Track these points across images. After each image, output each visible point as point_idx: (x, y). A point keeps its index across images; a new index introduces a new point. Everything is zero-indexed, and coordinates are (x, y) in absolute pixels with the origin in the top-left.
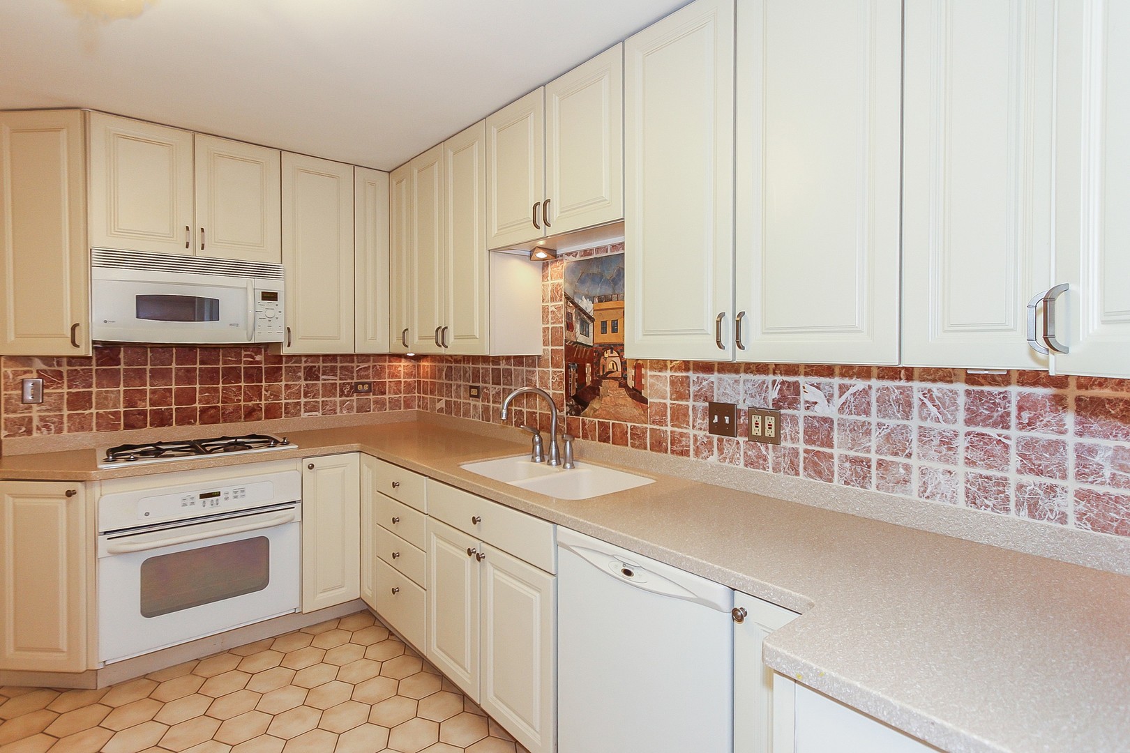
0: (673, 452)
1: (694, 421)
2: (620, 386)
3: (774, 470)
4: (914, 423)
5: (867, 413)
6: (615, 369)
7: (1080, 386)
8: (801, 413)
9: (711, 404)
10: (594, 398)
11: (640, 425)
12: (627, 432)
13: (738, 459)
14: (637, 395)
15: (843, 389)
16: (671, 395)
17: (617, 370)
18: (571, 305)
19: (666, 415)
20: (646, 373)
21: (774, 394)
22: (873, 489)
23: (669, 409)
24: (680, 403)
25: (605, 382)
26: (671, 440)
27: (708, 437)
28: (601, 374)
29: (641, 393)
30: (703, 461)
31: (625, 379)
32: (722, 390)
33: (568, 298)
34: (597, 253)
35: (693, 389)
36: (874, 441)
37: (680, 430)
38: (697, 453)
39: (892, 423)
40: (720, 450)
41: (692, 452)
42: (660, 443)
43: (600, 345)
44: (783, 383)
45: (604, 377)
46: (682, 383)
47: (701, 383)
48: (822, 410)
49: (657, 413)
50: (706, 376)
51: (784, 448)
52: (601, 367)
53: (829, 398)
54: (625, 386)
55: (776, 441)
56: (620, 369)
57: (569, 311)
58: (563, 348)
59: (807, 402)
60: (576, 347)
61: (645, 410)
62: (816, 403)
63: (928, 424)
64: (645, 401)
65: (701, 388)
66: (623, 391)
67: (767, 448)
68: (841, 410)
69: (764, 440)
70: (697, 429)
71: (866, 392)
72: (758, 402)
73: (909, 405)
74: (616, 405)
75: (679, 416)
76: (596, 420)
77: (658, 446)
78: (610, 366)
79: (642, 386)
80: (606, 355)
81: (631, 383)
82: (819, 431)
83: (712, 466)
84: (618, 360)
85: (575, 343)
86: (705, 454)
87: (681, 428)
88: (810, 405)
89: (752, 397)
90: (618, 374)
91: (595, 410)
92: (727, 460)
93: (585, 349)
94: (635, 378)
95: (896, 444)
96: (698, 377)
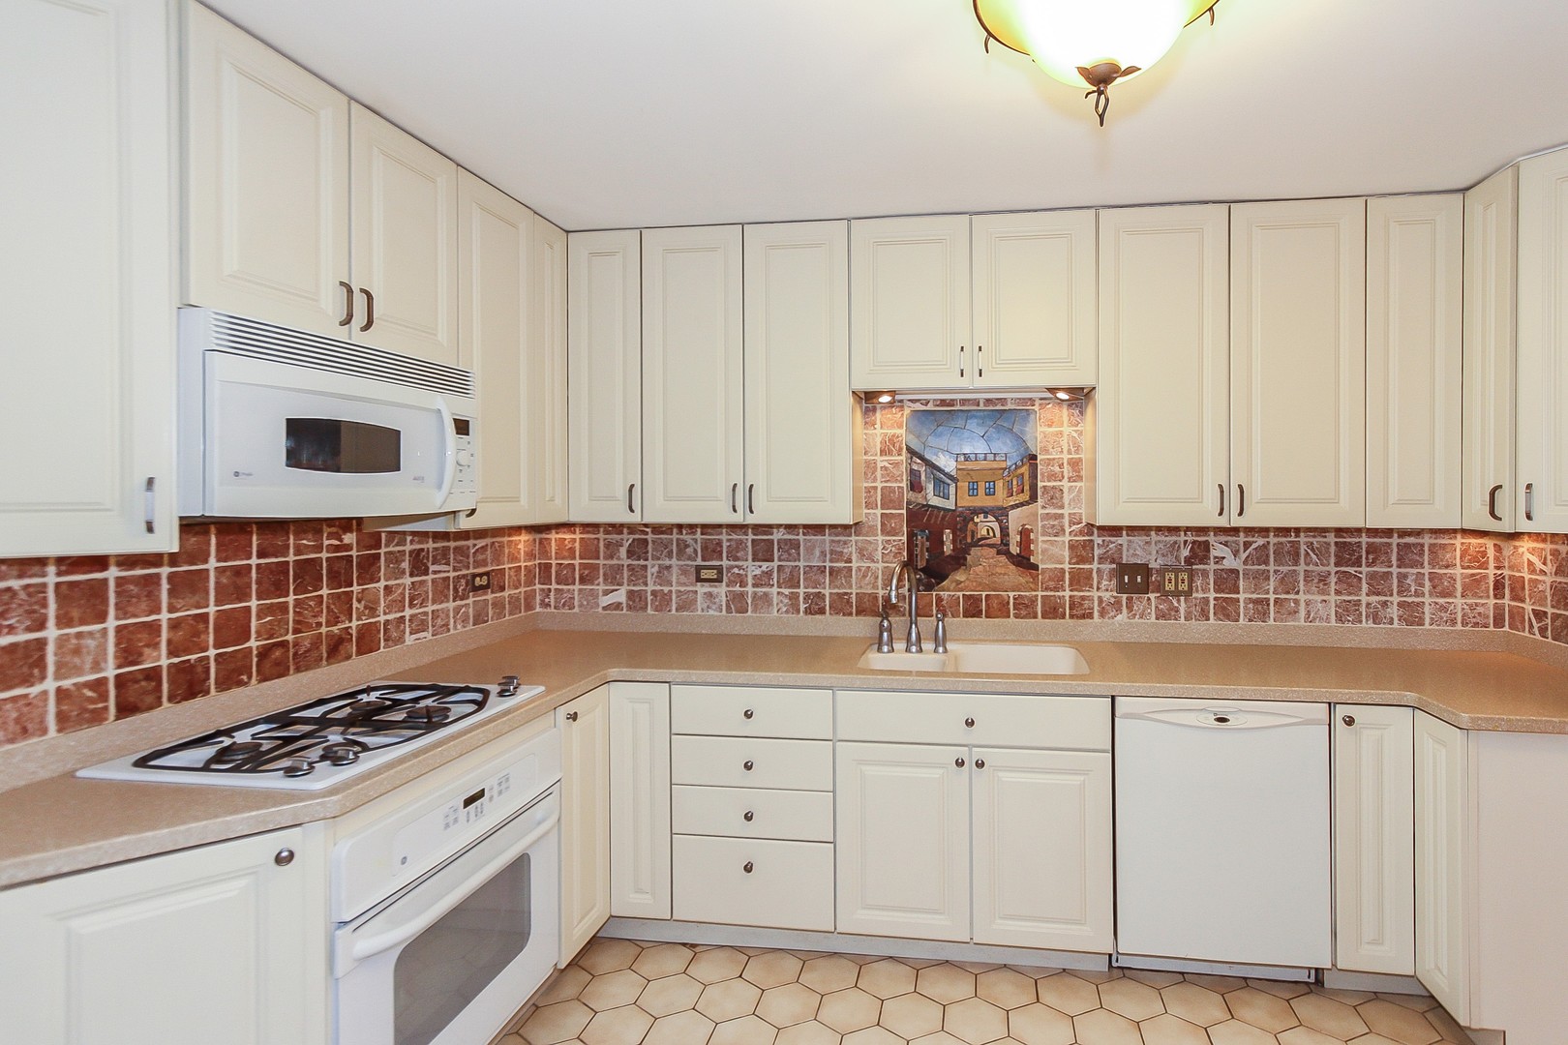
0: (1072, 617)
1: (1099, 583)
2: (999, 553)
3: (1186, 619)
4: (1301, 568)
5: (1266, 563)
6: (991, 534)
7: (1400, 537)
8: (1212, 567)
9: (1120, 564)
10: (957, 569)
11: (1027, 594)
12: (1008, 603)
13: (1150, 613)
14: (1024, 562)
15: (1247, 545)
16: (1071, 559)
17: (994, 536)
18: (919, 461)
19: (1063, 580)
20: (1037, 538)
21: (1185, 552)
22: (1271, 622)
23: (1067, 574)
24: (1081, 566)
25: (973, 551)
26: (1070, 605)
27: (1115, 597)
28: (969, 540)
29: (1029, 560)
30: (1110, 621)
31: (1007, 545)
32: (1131, 551)
33: (911, 452)
34: (964, 405)
35: (1097, 552)
36: (1272, 585)
37: (1082, 594)
38: (1102, 614)
39: (1284, 569)
40: (1130, 608)
41: (1096, 614)
42: (1055, 609)
43: (968, 508)
44: (1194, 542)
45: (975, 544)
46: (1084, 547)
47: (1108, 546)
48: (1230, 563)
49: (1050, 579)
50: (1113, 539)
51: (1196, 598)
52: (969, 534)
53: (1236, 554)
54: (1007, 553)
55: (1188, 593)
56: (998, 534)
57: (915, 467)
58: (904, 512)
59: (1216, 557)
60: (927, 510)
61: (1035, 578)
62: (1224, 558)
63: (1311, 567)
64: (1035, 567)
65: (1108, 551)
66: (1003, 558)
67: (1179, 601)
68: (1245, 562)
69: (1177, 594)
70: (1103, 591)
71: (1265, 546)
72: (1170, 560)
73: (1297, 554)
74: (993, 574)
75: (1080, 580)
76: (961, 594)
77: (1053, 611)
78: (984, 532)
79: (1031, 552)
80: (976, 520)
81: (1015, 550)
82: (1227, 581)
83: (1120, 625)
84: (996, 526)
85: (924, 506)
86: (1112, 614)
87: (1083, 591)
88: (1219, 560)
89: (1164, 556)
90: (997, 540)
91: (959, 583)
92: (1137, 616)
93: (942, 513)
94: (1020, 544)
95: (1288, 584)
96: (1103, 541)
